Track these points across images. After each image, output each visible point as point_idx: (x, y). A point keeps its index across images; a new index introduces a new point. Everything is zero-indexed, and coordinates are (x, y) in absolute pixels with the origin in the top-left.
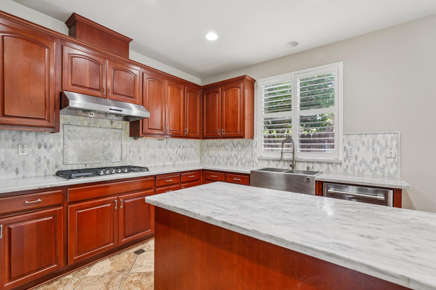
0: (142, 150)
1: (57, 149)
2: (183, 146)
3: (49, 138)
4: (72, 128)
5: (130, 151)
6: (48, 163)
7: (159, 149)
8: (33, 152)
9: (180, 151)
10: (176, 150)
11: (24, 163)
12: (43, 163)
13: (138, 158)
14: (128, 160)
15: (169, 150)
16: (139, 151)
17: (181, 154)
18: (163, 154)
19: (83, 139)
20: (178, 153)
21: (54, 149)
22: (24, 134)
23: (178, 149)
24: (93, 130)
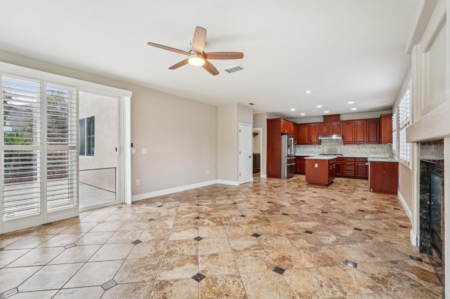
0: (349, 149)
1: (322, 149)
2: (375, 148)
3: (320, 146)
4: (325, 143)
5: (344, 150)
6: (320, 152)
7: (358, 149)
8: (317, 150)
9: (373, 150)
10: (369, 149)
11: (316, 152)
12: (319, 152)
13: (347, 152)
14: (343, 152)
15: (365, 149)
16: (348, 150)
17: (373, 152)
18: (361, 151)
19: (328, 146)
20: (371, 151)
21: (321, 149)
22: (316, 145)
23: (371, 149)
24: (331, 143)
